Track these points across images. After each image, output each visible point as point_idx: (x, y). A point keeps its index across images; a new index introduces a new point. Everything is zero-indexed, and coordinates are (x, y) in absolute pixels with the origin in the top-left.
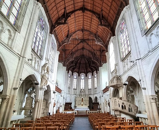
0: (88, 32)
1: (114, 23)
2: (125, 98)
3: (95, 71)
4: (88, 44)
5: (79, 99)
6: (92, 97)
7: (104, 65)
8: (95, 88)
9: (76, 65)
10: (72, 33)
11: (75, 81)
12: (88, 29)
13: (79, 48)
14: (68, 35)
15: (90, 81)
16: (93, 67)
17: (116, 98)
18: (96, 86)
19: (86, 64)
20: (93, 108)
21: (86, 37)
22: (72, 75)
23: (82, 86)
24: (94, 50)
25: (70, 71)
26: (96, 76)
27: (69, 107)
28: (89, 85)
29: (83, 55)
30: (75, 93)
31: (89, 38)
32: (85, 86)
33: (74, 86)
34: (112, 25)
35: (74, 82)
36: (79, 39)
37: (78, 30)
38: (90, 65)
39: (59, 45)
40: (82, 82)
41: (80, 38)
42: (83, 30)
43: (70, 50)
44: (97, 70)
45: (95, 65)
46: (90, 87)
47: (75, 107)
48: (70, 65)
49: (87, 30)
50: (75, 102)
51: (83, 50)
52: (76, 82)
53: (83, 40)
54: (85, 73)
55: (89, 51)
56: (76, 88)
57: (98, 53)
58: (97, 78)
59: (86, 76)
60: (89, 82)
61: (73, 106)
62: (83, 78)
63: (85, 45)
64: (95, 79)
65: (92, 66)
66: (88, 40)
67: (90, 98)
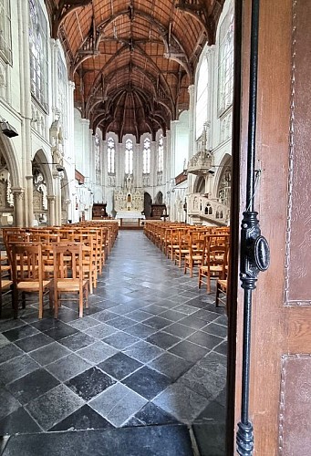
0: (146, 18)
1: (215, 5)
2: (214, 195)
3: (161, 130)
4: (145, 54)
5: (121, 196)
6: (150, 191)
7: (184, 115)
8: (158, 173)
9: (111, 113)
10: (102, 21)
11: (111, 154)
12: (146, 9)
13: (121, 64)
14: (92, 29)
15: (147, 154)
16: (157, 118)
17: (198, 195)
18: (161, 166)
19: (137, 108)
20: (152, 216)
21: (140, 32)
22: (104, 139)
23: (129, 166)
24: (160, 72)
25: (98, 129)
26: (161, 142)
27: (100, 213)
28: (145, 163)
29: (131, 84)
30: (113, 182)
31: (146, 34)
32: (135, 166)
33: (110, 167)
34: (210, 9)
35: (109, 156)
36: (119, 38)
37: (118, 13)
38: (147, 113)
39: (72, 64)
40: (129, 156)
41: (124, 35)
42: (131, 11)
43: (97, 72)
44: (166, 127)
45: (160, 114)
46: (147, 168)
47: (114, 213)
48: (98, 113)
49: (142, 12)
50: (113, 202)
51: (130, 70)
52: (113, 157)
53: (132, 42)
54: (134, 134)
55: (147, 73)
56: (113, 172)
57: (171, 81)
58: (165, 148)
59: (138, 142)
60: (145, 156)
61: (109, 210)
62: (129, 146)
63: (137, 55)
64: (161, 150)
65: (152, 116)
66: (146, 40)
67: (147, 195)
